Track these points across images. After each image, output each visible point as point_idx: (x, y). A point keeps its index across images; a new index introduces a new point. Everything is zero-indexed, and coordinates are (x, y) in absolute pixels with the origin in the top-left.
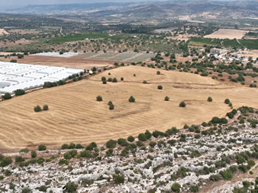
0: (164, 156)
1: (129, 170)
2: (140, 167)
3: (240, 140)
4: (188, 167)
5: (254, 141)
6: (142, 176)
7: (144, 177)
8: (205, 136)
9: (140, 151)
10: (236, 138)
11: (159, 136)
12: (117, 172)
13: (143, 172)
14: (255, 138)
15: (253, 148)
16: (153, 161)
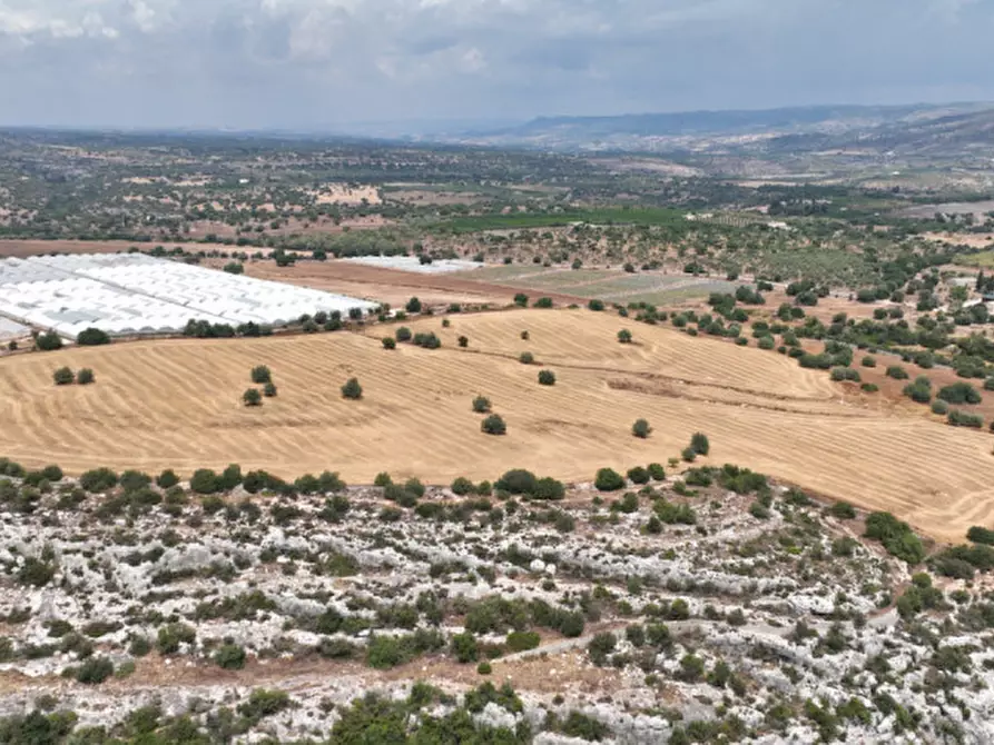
0: (220, 547)
1: (80, 556)
2: (115, 555)
3: (548, 559)
4: (274, 596)
5: (611, 574)
6: (106, 582)
7: (111, 587)
8: (419, 520)
9: (158, 514)
10: (535, 551)
11: (265, 490)
12: (49, 554)
13: (114, 572)
14: (615, 565)
15: (579, 597)
16: (170, 551)
